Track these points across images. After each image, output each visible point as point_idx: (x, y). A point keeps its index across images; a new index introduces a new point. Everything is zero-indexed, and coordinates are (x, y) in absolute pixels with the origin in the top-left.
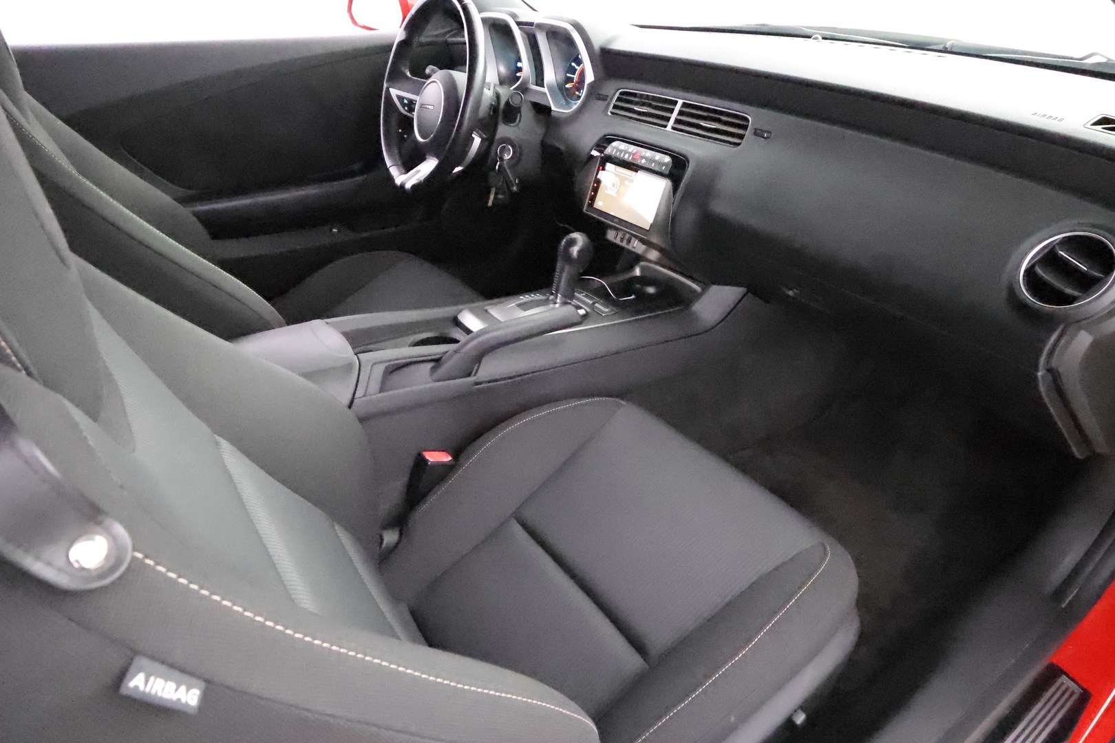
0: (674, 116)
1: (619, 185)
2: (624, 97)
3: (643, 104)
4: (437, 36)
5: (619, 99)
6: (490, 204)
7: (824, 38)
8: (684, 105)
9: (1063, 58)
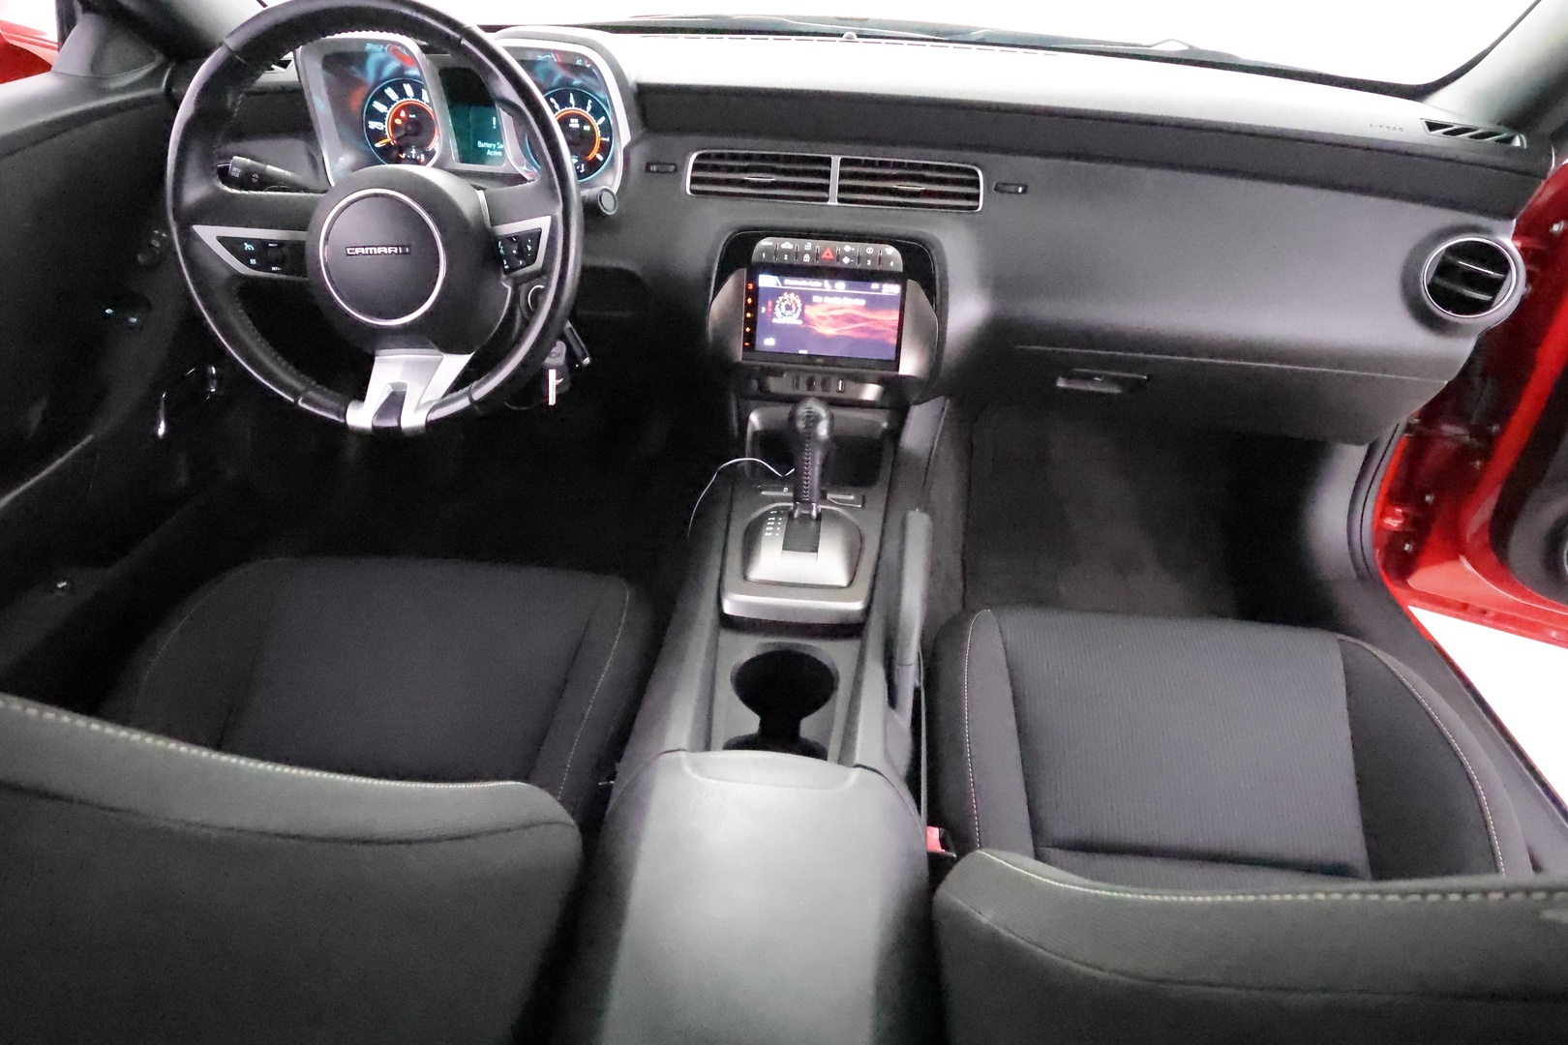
0: (834, 182)
1: (800, 305)
2: (705, 162)
3: (759, 170)
4: (132, 87)
5: (696, 167)
6: (552, 401)
7: (859, 36)
8: (844, 162)
9: (1134, 45)
